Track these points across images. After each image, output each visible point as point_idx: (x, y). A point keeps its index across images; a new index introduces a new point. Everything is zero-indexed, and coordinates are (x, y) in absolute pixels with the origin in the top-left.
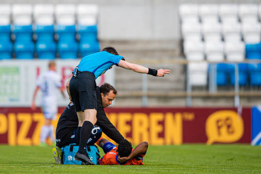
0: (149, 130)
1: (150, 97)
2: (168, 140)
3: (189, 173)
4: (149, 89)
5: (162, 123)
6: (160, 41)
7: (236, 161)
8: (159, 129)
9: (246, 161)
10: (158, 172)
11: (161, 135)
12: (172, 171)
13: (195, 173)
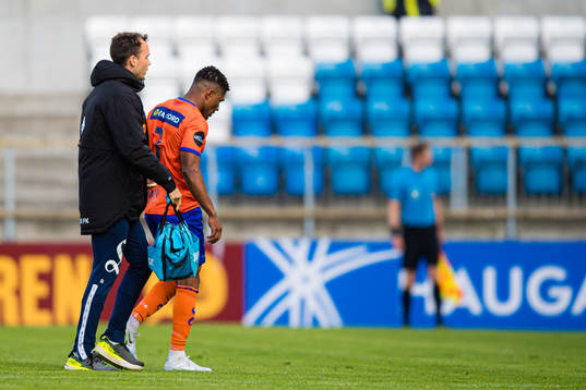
0: (18, 293)
1: (20, 220)
2: (61, 315)
3: (104, 387)
4: (18, 203)
5: (47, 278)
6: (43, 98)
7: (207, 360)
8: (41, 290)
9: (230, 360)
10: (36, 385)
11: (46, 304)
12: (67, 383)
13: (118, 386)
